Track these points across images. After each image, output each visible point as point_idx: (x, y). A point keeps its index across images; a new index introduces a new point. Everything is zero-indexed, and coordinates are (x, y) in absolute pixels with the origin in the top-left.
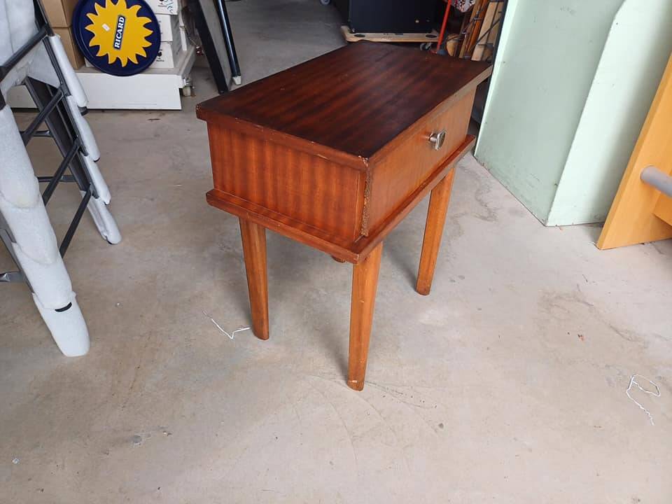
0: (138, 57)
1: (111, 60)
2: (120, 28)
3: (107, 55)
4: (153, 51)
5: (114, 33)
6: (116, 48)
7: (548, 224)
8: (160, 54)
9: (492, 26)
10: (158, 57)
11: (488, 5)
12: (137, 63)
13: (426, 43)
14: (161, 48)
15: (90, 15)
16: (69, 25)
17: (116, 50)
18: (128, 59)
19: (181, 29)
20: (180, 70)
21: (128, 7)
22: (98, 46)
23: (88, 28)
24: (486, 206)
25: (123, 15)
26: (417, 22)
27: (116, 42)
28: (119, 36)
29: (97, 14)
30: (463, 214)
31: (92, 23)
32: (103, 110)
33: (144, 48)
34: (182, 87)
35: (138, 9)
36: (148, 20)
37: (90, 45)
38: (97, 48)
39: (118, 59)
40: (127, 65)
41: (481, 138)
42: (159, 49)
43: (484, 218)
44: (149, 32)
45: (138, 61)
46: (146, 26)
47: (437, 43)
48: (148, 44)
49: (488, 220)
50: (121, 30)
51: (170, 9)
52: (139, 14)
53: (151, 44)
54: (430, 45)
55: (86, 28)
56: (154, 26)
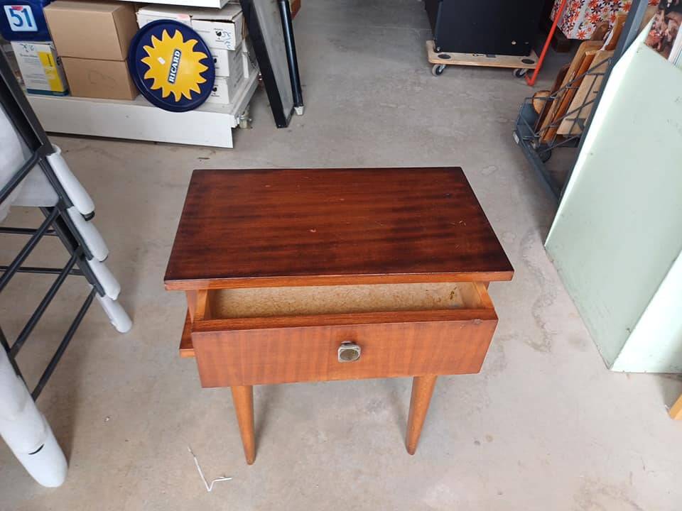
0: (192, 92)
1: (165, 94)
2: (175, 63)
3: (161, 89)
4: (208, 87)
5: (169, 67)
6: (171, 82)
7: (613, 369)
8: (215, 90)
9: (584, 105)
10: (213, 92)
11: (584, 76)
12: (190, 98)
13: (521, 69)
14: (215, 83)
15: (146, 48)
16: (125, 56)
17: (170, 84)
18: (182, 95)
19: (243, 56)
20: (235, 107)
21: (185, 41)
22: (153, 79)
23: (144, 60)
24: (542, 327)
25: (179, 49)
26: (514, 43)
27: (170, 75)
28: (174, 70)
29: (153, 47)
30: (511, 337)
31: (148, 56)
32: (156, 143)
33: (199, 84)
34: (234, 127)
35: (195, 44)
36: (204, 56)
37: (145, 78)
38: (151, 81)
39: (172, 93)
40: (180, 100)
41: (554, 230)
42: (213, 85)
43: (536, 347)
44: (205, 68)
45: (192, 96)
46: (202, 61)
47: (533, 70)
48: (203, 80)
49: (541, 351)
50: (176, 65)
51: (227, 44)
52: (196, 49)
53: (205, 80)
54: (525, 71)
55: (142, 60)
56: (210, 62)
